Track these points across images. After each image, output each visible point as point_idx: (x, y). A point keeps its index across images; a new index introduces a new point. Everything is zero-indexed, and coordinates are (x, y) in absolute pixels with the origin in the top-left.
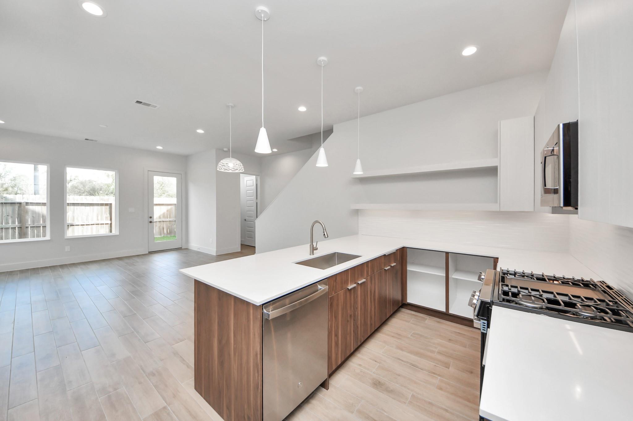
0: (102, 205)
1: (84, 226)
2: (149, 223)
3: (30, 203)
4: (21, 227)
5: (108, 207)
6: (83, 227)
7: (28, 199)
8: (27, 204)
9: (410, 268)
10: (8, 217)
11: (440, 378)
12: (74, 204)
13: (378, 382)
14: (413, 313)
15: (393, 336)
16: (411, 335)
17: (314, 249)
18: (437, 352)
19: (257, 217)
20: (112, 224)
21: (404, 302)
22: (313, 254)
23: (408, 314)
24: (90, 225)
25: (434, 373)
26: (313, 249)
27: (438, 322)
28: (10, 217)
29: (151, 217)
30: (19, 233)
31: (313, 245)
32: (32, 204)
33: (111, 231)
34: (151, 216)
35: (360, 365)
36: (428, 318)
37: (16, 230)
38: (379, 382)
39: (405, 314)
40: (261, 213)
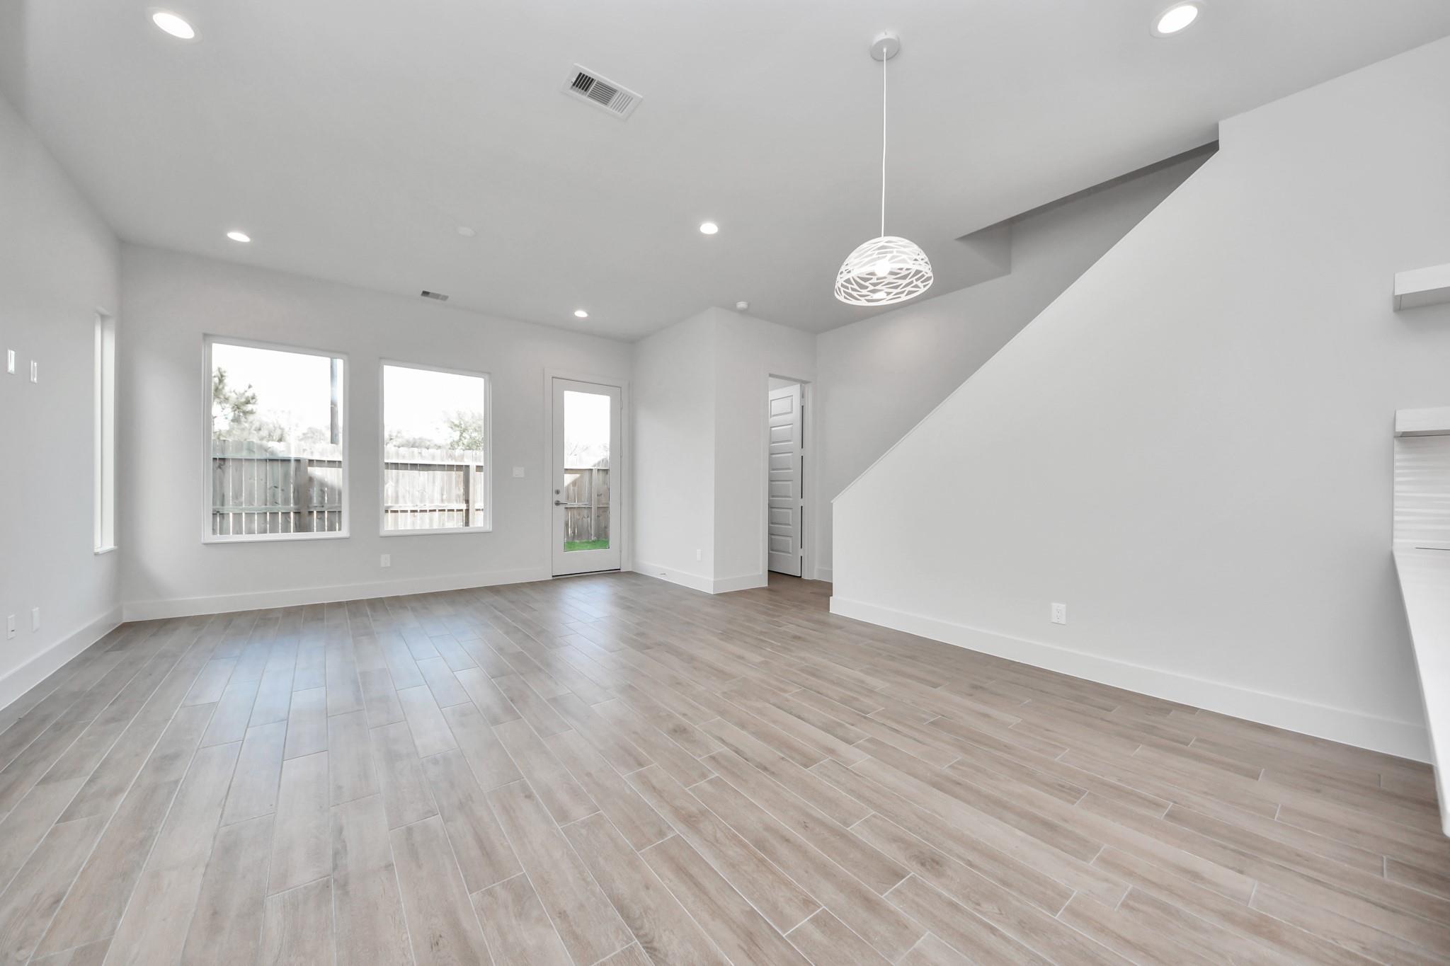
0: (450, 467)
1: (416, 514)
3: (317, 461)
4: (299, 513)
5: (461, 473)
6: (414, 516)
7: (312, 453)
8: (311, 461)
10: (276, 489)
12: (396, 466)
20: (470, 511)
24: (428, 513)
28: (279, 490)
30: (296, 524)
32: (320, 463)
33: (467, 524)
37: (290, 517)
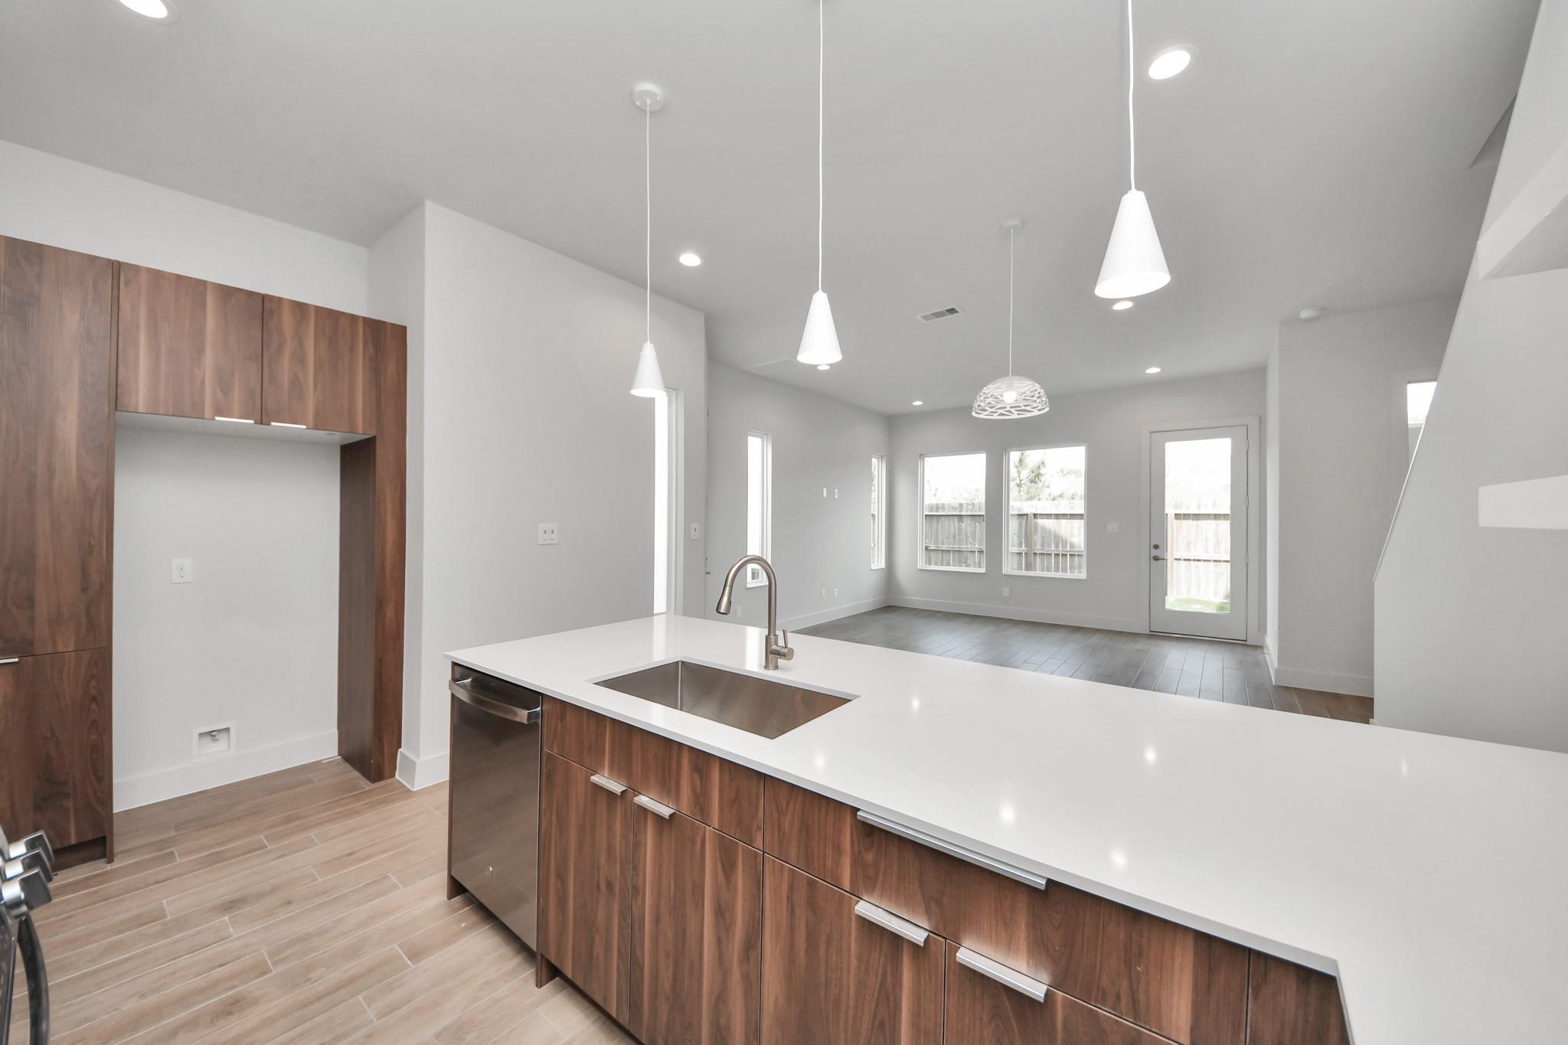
2: (1153, 561)
3: (1040, 514)
7: (1037, 509)
8: (1035, 515)
29: (1156, 547)
32: (1043, 516)
34: (1158, 543)
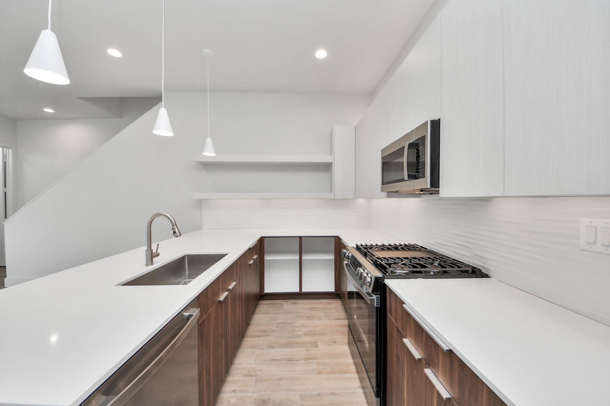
9: (267, 258)
11: (315, 362)
13: (261, 401)
14: (270, 302)
15: (259, 336)
16: (276, 327)
17: (154, 255)
18: (304, 334)
19: (6, 217)
21: (262, 294)
22: (152, 264)
23: (266, 304)
25: (309, 359)
26: (152, 256)
27: (294, 303)
31: (152, 251)
35: (234, 391)
36: (284, 302)
38: (263, 401)
39: (264, 306)
40: (16, 210)
